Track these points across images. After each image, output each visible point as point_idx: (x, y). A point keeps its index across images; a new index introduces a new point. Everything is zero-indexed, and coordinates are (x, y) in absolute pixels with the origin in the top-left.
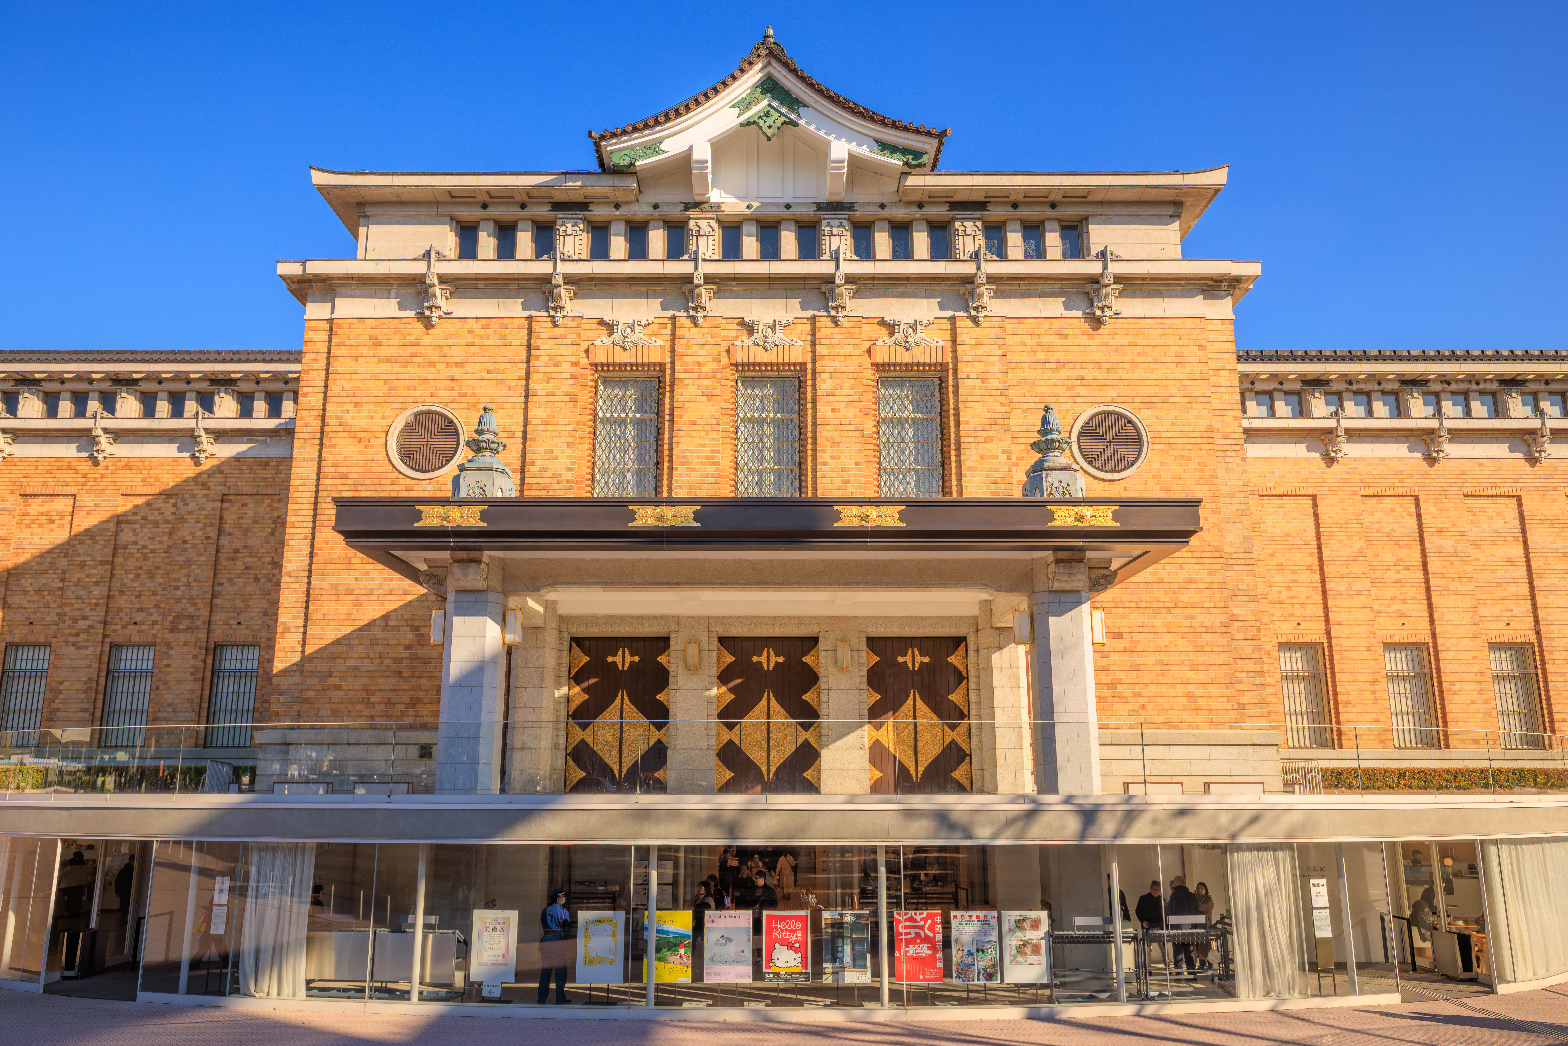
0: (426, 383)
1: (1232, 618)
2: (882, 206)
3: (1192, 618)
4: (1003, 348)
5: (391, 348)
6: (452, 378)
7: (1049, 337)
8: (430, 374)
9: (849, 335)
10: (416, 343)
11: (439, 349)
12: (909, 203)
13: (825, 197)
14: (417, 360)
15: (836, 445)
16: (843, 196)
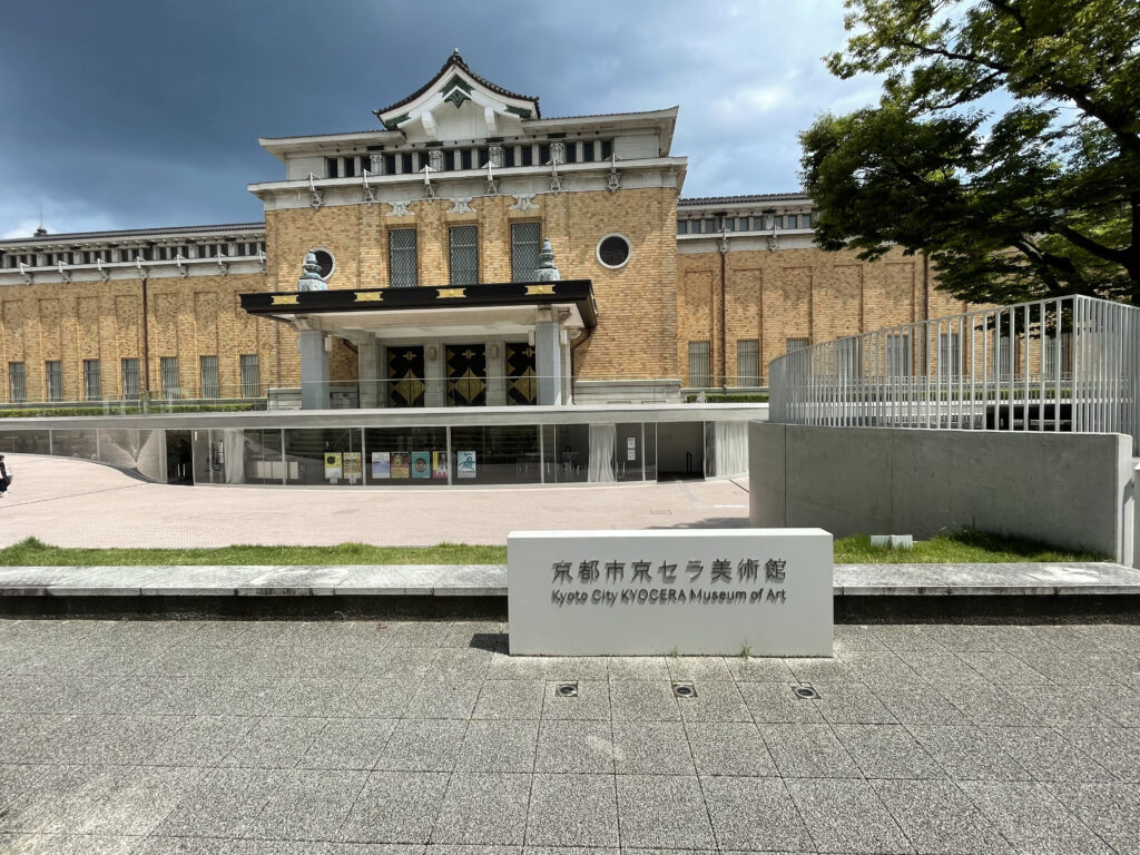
0: (317, 238)
1: (665, 330)
2: (517, 138)
3: (646, 331)
4: (568, 208)
5: (300, 223)
6: (327, 235)
7: (587, 201)
8: (317, 233)
9: (497, 205)
10: (311, 219)
11: (320, 222)
12: (529, 136)
13: (489, 136)
14: (312, 227)
15: (492, 258)
16: (496, 135)
